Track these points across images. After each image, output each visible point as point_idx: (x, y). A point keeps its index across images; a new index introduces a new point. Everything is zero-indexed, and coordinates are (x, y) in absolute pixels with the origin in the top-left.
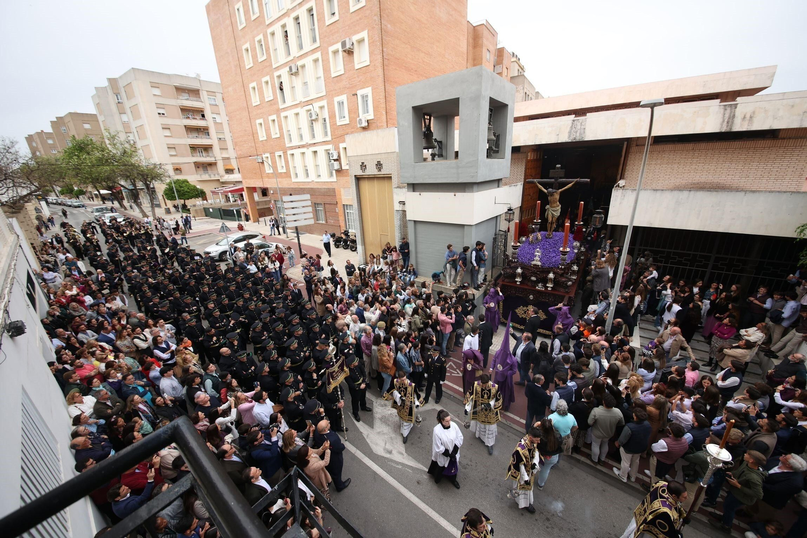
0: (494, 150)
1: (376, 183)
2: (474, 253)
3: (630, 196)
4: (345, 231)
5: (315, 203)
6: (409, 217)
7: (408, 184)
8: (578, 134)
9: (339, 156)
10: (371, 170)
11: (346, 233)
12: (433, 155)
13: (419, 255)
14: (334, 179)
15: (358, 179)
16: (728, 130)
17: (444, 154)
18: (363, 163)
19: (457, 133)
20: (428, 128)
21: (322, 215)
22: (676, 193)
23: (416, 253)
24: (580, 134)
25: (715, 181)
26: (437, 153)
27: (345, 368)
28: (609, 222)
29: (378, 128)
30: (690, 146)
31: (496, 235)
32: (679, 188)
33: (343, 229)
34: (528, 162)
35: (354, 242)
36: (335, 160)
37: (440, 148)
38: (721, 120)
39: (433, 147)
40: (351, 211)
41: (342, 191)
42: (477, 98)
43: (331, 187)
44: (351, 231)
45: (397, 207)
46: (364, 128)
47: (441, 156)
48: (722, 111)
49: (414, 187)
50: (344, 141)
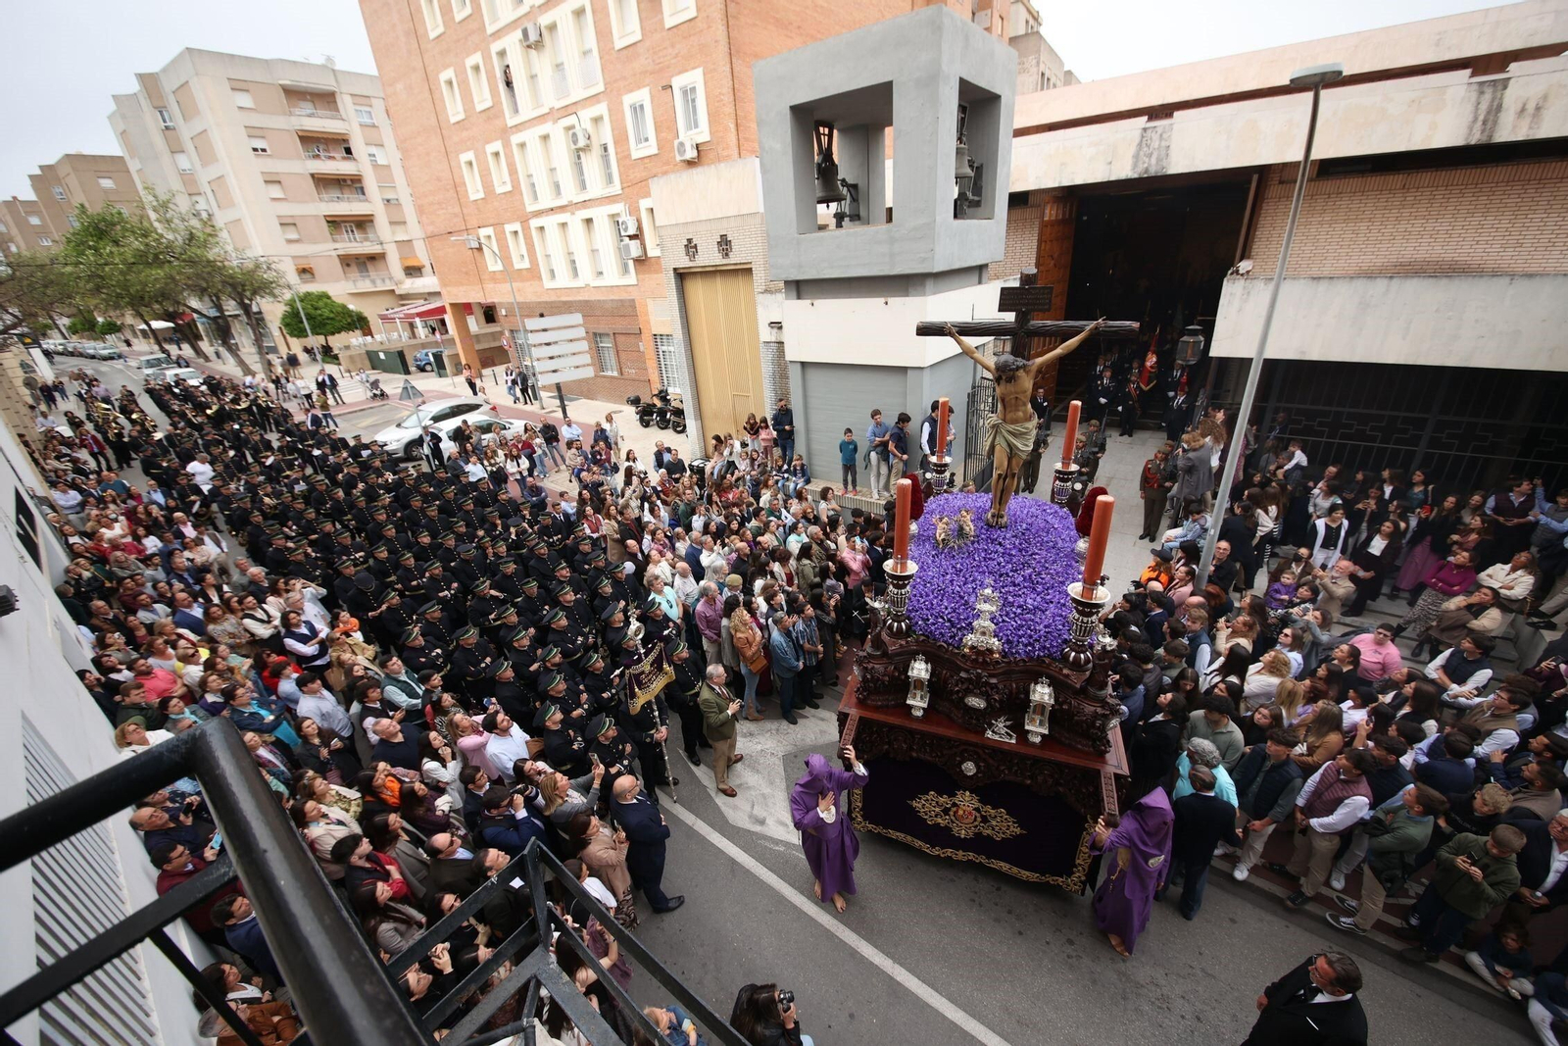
0: (970, 200)
1: (719, 283)
2: (927, 428)
3: (1261, 292)
4: (661, 392)
5: (595, 334)
6: (791, 355)
7: (787, 283)
8: (1153, 161)
9: (640, 228)
10: (710, 256)
11: (663, 396)
12: (839, 217)
13: (814, 436)
14: (631, 279)
15: (681, 276)
16: (1484, 139)
17: (863, 213)
18: (690, 241)
19: (889, 164)
20: (827, 154)
21: (610, 358)
22: (1360, 285)
23: (808, 430)
24: (1159, 160)
25: (1448, 257)
26: (847, 211)
27: (665, 666)
28: (1213, 353)
29: (719, 159)
30: (1396, 180)
31: (974, 387)
32: (1370, 275)
33: (656, 388)
34: (1044, 225)
35: (679, 413)
36: (631, 237)
37: (855, 200)
38: (1470, 118)
39: (839, 199)
40: (671, 349)
41: (650, 302)
42: (930, 81)
43: (624, 296)
44: (673, 391)
45: (766, 334)
46: (690, 163)
47: (855, 217)
48: (1474, 96)
49: (799, 288)
50: (648, 195)
